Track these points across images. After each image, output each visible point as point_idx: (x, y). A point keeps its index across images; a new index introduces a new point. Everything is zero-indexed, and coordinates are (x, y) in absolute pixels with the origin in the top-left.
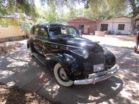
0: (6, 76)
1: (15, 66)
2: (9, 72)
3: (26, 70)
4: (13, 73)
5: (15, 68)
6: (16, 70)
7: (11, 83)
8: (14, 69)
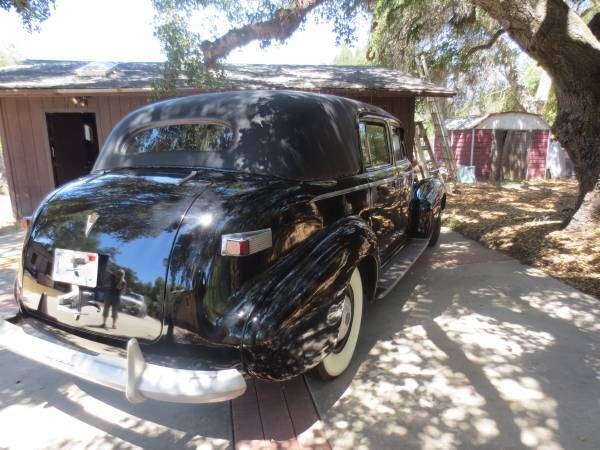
0: (554, 297)
1: (508, 325)
2: (541, 305)
3: (474, 292)
4: (524, 298)
5: (515, 319)
6: (512, 306)
7: (536, 275)
8: (516, 310)
